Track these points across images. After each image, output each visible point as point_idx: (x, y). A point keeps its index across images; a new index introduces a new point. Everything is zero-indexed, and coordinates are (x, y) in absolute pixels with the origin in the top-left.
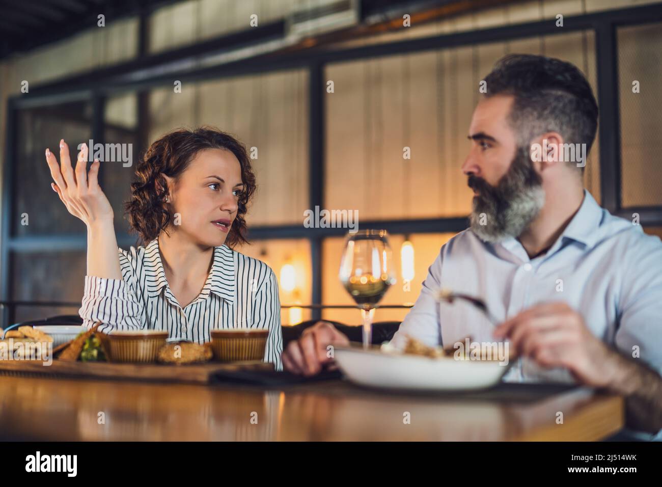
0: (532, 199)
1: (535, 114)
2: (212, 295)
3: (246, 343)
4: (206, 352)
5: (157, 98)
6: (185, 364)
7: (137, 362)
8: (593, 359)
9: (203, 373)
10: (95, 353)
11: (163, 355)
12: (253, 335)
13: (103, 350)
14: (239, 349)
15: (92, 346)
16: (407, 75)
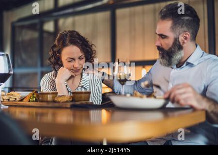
0: (180, 54)
1: (180, 26)
2: (82, 87)
3: (83, 95)
4: (70, 98)
5: (61, 22)
6: (63, 102)
7: (48, 102)
8: (198, 101)
9: (69, 105)
10: (34, 99)
11: (56, 99)
12: (86, 93)
13: (37, 98)
14: (81, 97)
15: (34, 97)
16: (143, 12)
